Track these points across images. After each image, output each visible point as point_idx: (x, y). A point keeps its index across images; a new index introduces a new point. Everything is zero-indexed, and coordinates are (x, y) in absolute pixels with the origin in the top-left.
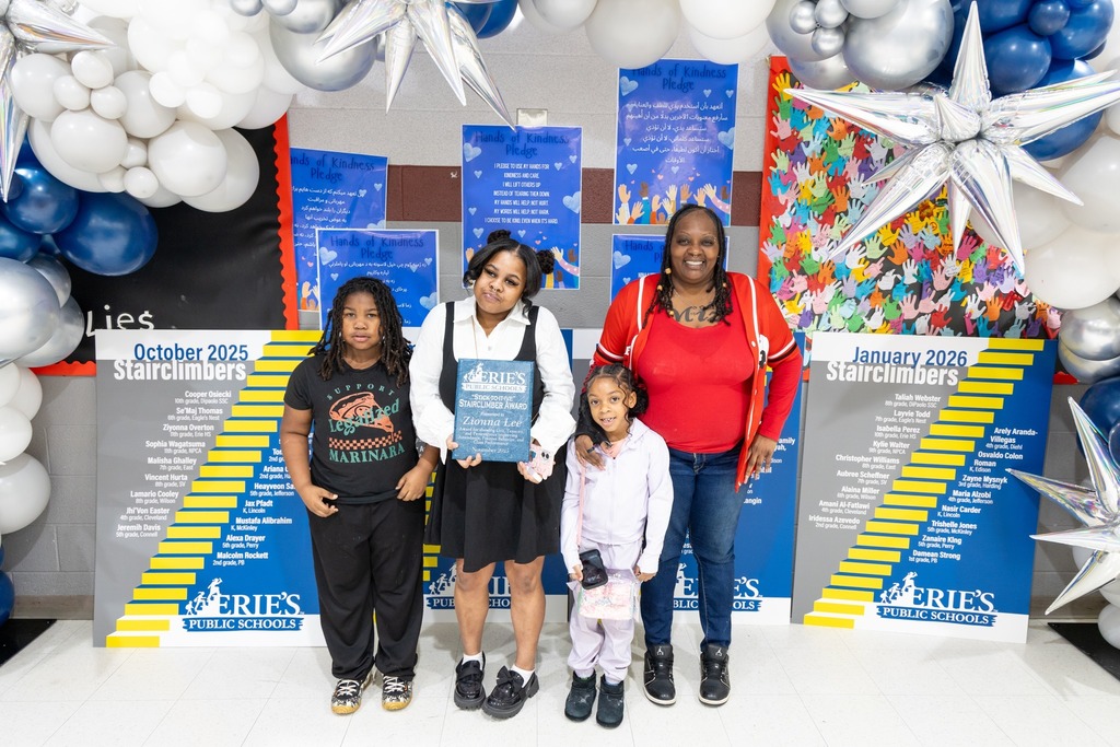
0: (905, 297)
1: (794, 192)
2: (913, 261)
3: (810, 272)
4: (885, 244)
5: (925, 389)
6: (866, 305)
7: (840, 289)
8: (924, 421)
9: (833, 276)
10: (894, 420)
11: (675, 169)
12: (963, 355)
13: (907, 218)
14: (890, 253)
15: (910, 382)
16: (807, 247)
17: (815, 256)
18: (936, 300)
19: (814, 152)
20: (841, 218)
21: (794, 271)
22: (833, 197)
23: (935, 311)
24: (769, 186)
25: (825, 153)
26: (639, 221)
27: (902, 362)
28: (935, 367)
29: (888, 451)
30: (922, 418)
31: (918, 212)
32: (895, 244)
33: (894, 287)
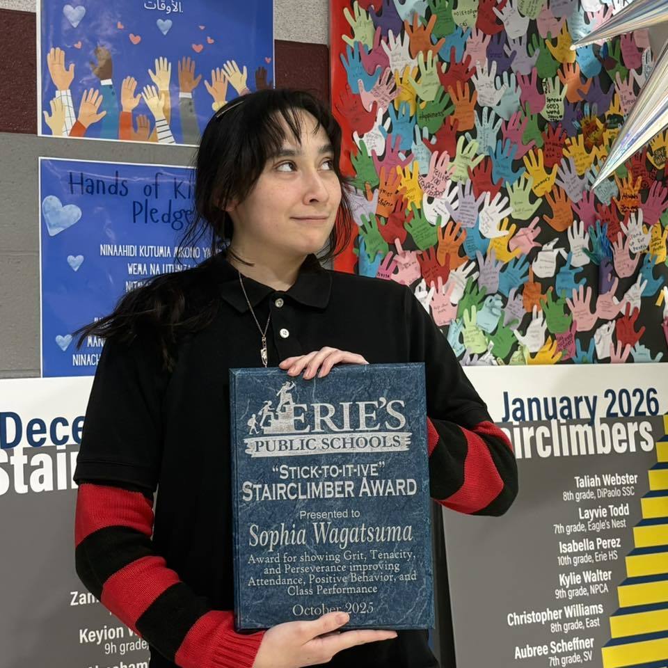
0: (574, 291)
1: (385, 89)
2: (582, 223)
3: (423, 244)
4: (539, 193)
5: (612, 463)
6: (517, 307)
7: (475, 276)
8: (622, 524)
9: (462, 253)
10: (580, 528)
11: (165, 25)
12: (652, 395)
13: (566, 146)
14: (544, 210)
15: (592, 452)
16: (415, 196)
17: (430, 213)
18: (620, 295)
19: (413, 14)
20: (466, 143)
21: (397, 242)
22: (450, 103)
23: (620, 315)
24: (342, 73)
25: (434, 17)
26: (95, 129)
27: (574, 417)
28: (620, 420)
29: (582, 592)
30: (619, 518)
31: (581, 137)
32: (552, 193)
33: (557, 272)
